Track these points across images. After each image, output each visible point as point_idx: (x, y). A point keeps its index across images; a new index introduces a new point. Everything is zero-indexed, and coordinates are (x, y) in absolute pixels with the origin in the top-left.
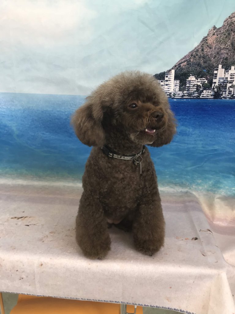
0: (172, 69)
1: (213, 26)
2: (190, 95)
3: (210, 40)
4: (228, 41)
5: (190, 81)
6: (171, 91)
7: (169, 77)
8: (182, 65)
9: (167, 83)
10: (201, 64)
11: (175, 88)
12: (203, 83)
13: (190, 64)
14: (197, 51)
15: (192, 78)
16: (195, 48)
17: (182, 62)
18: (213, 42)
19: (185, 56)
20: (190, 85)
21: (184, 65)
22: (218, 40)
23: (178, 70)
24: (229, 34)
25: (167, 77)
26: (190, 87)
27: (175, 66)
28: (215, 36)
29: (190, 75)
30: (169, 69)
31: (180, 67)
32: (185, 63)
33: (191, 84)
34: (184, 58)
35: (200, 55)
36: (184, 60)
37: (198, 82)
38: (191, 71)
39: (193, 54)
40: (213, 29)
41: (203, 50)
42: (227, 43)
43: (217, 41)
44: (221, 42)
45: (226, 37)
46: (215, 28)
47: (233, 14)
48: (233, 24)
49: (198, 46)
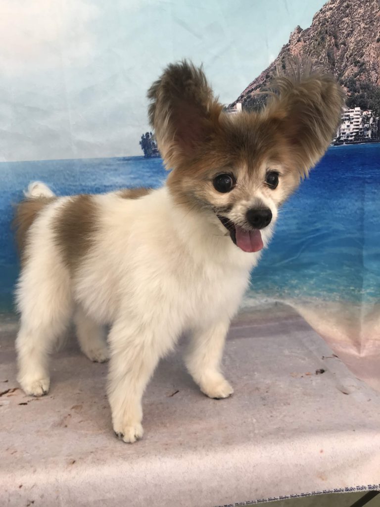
0: (238, 101)
1: (296, 26)
3: (294, 51)
4: (321, 51)
8: (252, 94)
14: (275, 69)
16: (272, 65)
17: (252, 90)
18: (300, 53)
19: (257, 79)
21: (256, 94)
22: (306, 50)
23: (247, 103)
24: (323, 39)
27: (242, 96)
28: (301, 44)
30: (231, 102)
31: (249, 97)
34: (254, 82)
36: (255, 85)
39: (268, 75)
40: (296, 31)
41: (284, 67)
42: (320, 55)
43: (305, 52)
44: (312, 52)
45: (319, 44)
46: (299, 30)
47: (326, 5)
48: (328, 22)
49: (276, 61)
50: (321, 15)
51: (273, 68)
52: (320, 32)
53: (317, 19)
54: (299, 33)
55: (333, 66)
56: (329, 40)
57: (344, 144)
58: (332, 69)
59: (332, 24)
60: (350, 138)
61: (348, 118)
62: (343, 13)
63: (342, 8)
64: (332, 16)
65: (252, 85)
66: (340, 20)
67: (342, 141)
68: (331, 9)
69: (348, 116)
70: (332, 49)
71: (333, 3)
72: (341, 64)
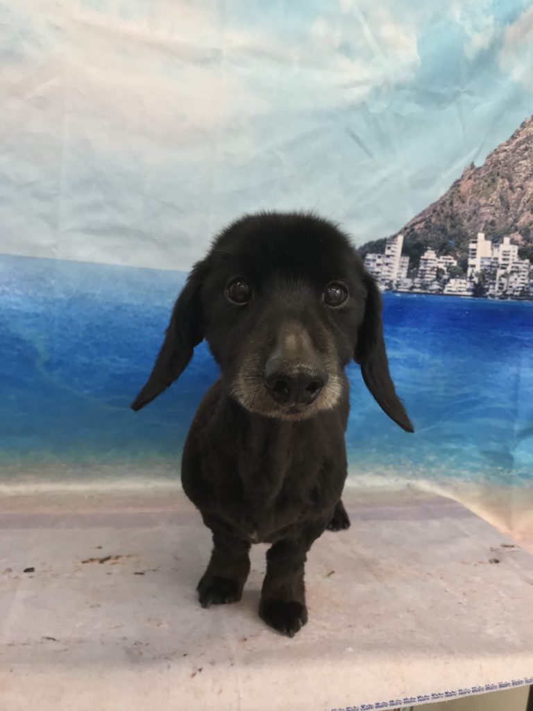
0: (400, 233)
1: (470, 162)
2: (424, 286)
3: (464, 188)
4: (492, 193)
5: (427, 260)
6: (394, 276)
7: (392, 249)
8: (416, 227)
9: (388, 260)
10: (447, 230)
11: (400, 271)
12: (448, 264)
13: (430, 227)
14: (443, 204)
15: (430, 255)
16: (441, 198)
17: (417, 223)
18: (469, 192)
19: (424, 212)
20: (425, 267)
21: (419, 228)
22: (475, 190)
23: (408, 237)
24: (494, 181)
25: (389, 248)
26: (425, 271)
27: (406, 229)
28: (471, 182)
29: (429, 248)
30: (393, 233)
31: (413, 230)
32: (422, 225)
33: (428, 265)
34: (421, 215)
35: (448, 212)
36: (421, 218)
37: (439, 262)
38: (431, 242)
39: (436, 209)
40: (470, 168)
41: (451, 204)
42: (490, 197)
43: (474, 192)
44: (481, 193)
45: (488, 186)
46: (472, 166)
47: (500, 146)
48: (500, 164)
49: (446, 195)
50: (494, 156)
51: (442, 203)
52: (491, 173)
53: (490, 159)
54: (472, 169)
55: (507, 210)
56: (502, 183)
57: (509, 299)
58: (506, 213)
59: (506, 166)
60: (516, 294)
61: (516, 270)
62: (520, 155)
63: (517, 151)
64: (506, 158)
65: (417, 217)
66: (515, 163)
67: (508, 295)
68: (505, 151)
69: (517, 267)
70: (506, 191)
71: (509, 145)
72: (517, 209)
